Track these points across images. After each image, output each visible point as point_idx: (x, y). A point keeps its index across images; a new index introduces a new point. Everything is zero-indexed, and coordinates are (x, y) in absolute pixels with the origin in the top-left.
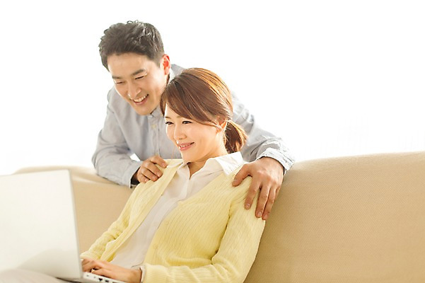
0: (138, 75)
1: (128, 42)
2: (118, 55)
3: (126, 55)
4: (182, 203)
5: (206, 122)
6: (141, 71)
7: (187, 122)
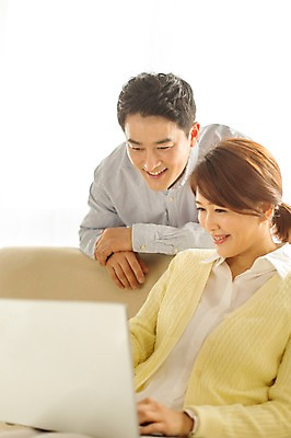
0: (163, 145)
1: (160, 103)
2: (144, 116)
3: (153, 117)
4: (229, 316)
5: (245, 211)
6: (168, 140)
7: (220, 211)
